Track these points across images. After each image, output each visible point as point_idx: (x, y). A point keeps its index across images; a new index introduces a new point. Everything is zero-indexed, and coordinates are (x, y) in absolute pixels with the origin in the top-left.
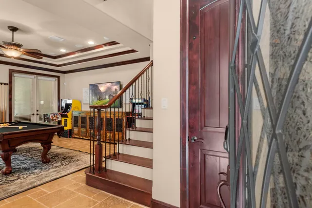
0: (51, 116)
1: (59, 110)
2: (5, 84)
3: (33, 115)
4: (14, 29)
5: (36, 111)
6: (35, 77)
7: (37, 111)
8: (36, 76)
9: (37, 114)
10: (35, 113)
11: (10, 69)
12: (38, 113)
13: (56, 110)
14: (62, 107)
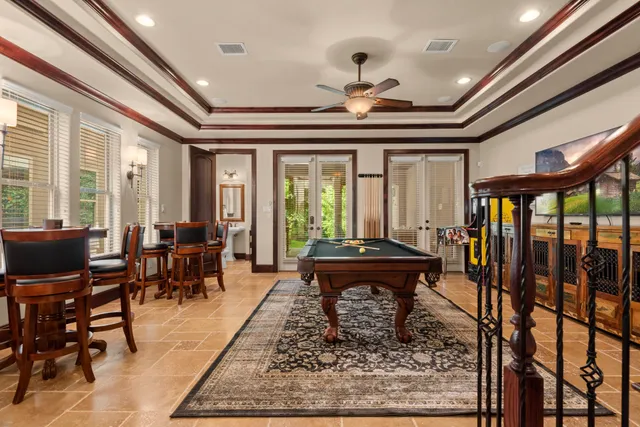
0: (448, 232)
1: (466, 222)
2: (378, 176)
3: (421, 228)
4: (361, 58)
5: (424, 221)
6: (422, 160)
7: (427, 222)
8: (424, 155)
9: (427, 228)
10: (424, 226)
11: (385, 151)
12: (428, 225)
13: (460, 221)
14: (473, 215)
